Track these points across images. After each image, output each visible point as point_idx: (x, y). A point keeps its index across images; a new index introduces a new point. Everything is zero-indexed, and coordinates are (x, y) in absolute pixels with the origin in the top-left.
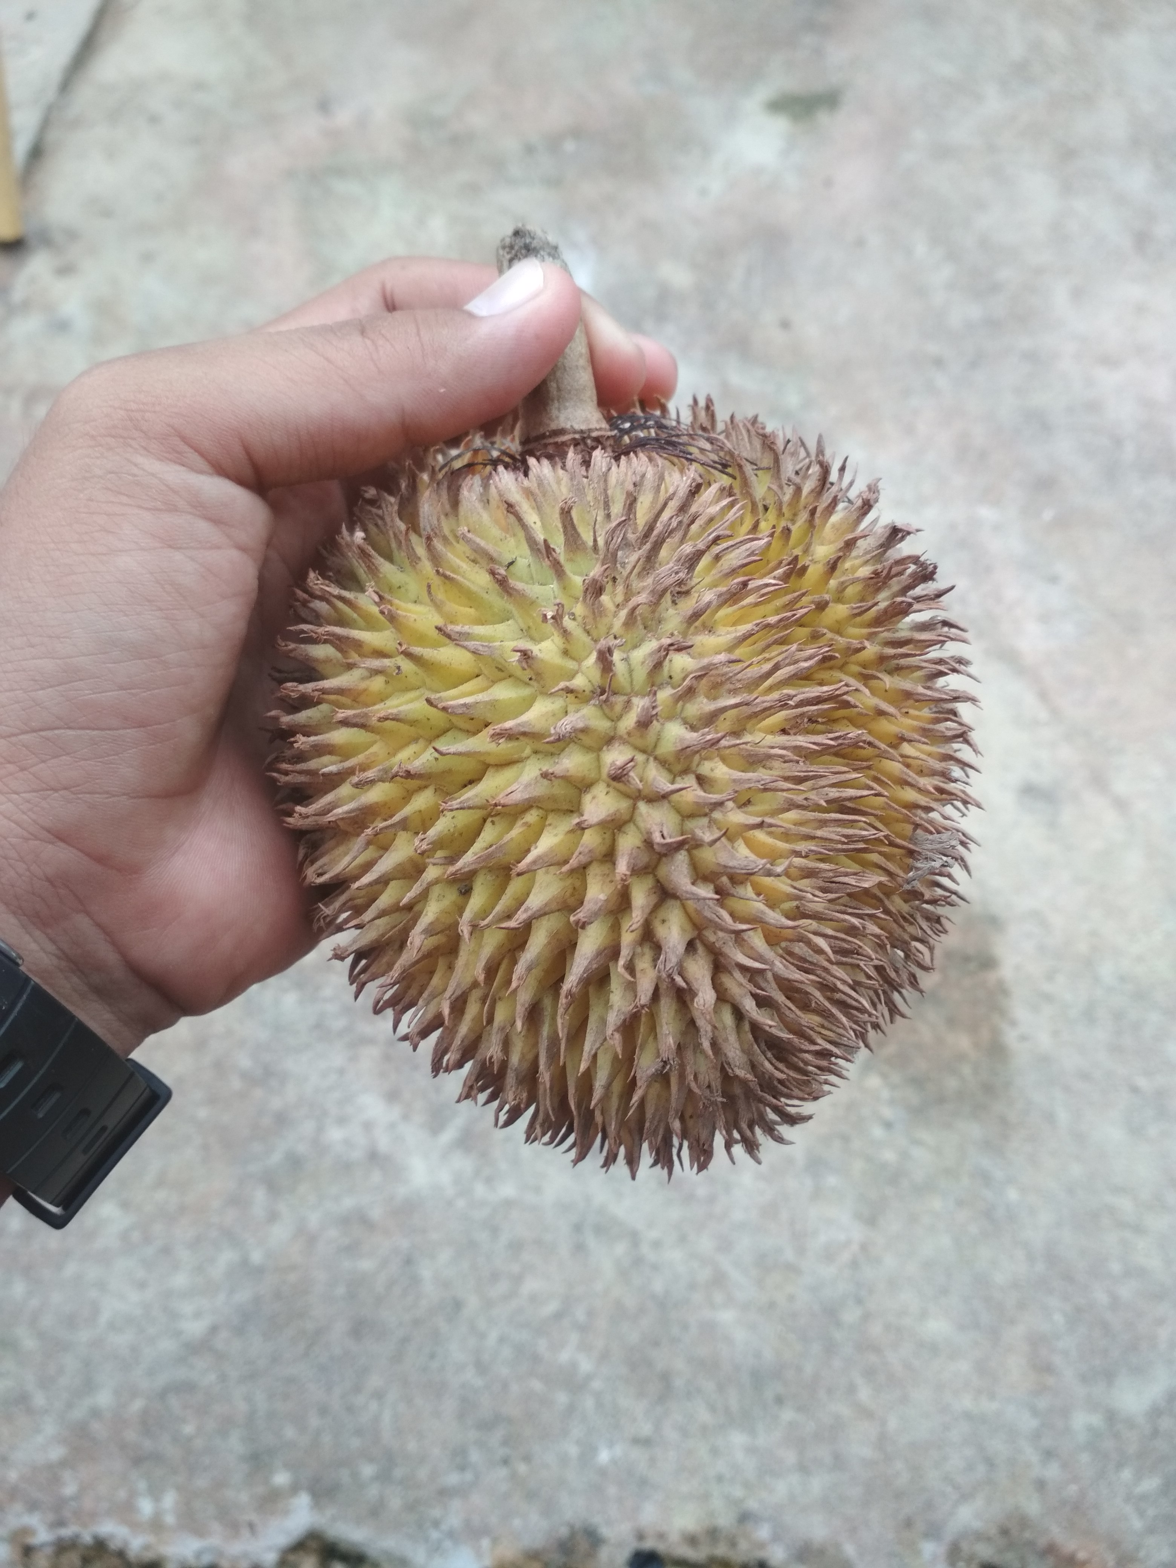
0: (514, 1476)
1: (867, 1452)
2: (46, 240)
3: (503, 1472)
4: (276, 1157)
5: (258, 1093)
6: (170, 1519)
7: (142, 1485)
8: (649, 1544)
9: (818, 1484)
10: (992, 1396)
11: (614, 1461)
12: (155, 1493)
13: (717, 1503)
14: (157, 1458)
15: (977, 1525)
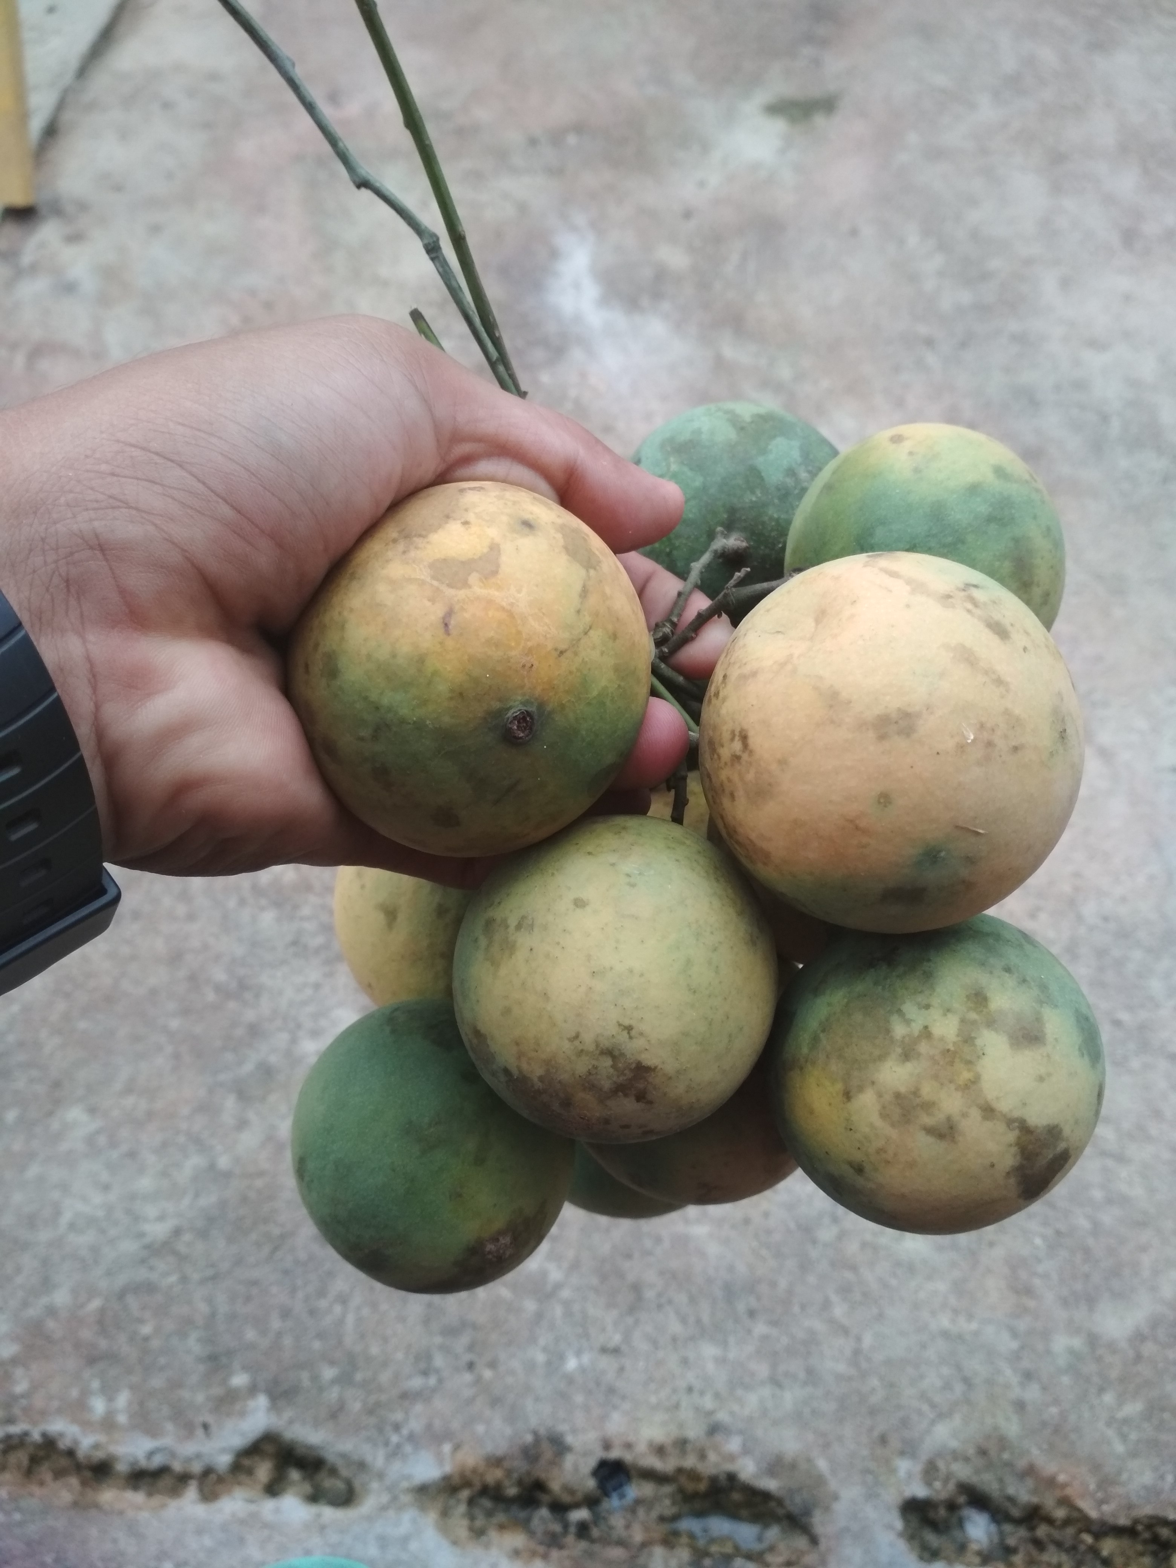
0: (478, 1380)
1: (842, 1368)
2: (57, 210)
3: (468, 1377)
4: (248, 1067)
5: (232, 1005)
6: (122, 1419)
7: (95, 1384)
8: (615, 1454)
9: (790, 1398)
10: (970, 1317)
11: (583, 1370)
12: (108, 1392)
13: (686, 1414)
14: (112, 1357)
15: (954, 1444)
